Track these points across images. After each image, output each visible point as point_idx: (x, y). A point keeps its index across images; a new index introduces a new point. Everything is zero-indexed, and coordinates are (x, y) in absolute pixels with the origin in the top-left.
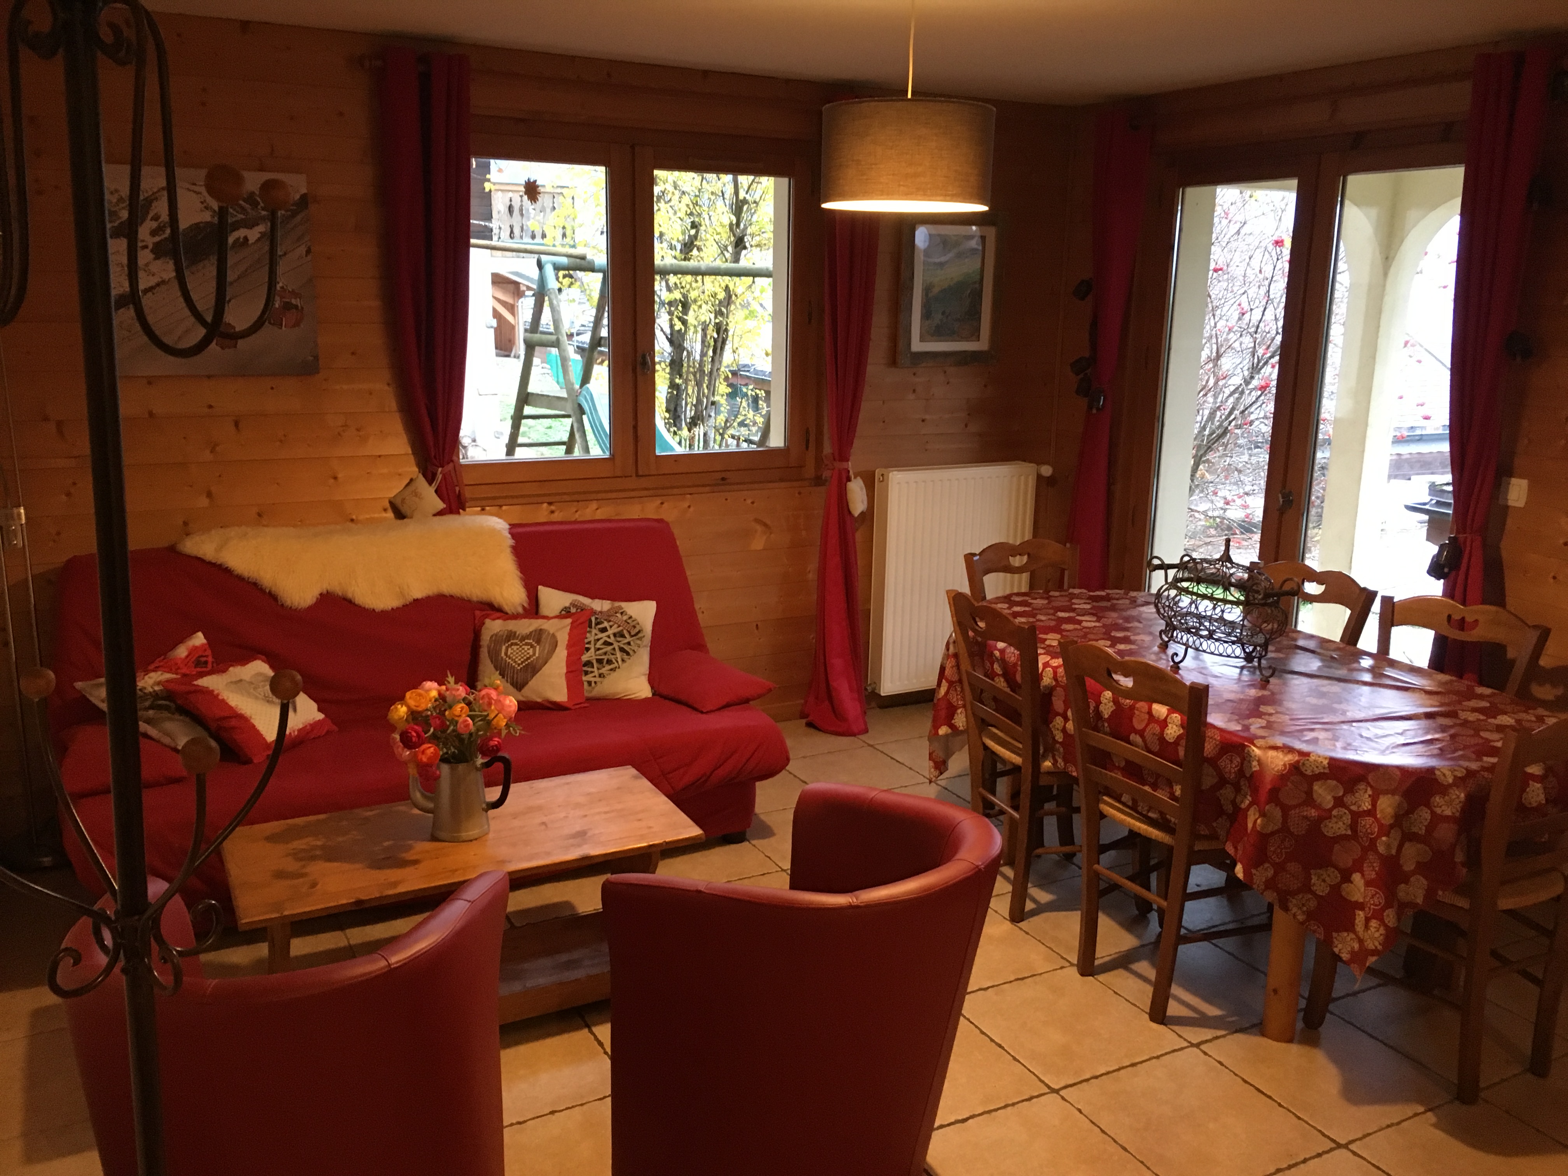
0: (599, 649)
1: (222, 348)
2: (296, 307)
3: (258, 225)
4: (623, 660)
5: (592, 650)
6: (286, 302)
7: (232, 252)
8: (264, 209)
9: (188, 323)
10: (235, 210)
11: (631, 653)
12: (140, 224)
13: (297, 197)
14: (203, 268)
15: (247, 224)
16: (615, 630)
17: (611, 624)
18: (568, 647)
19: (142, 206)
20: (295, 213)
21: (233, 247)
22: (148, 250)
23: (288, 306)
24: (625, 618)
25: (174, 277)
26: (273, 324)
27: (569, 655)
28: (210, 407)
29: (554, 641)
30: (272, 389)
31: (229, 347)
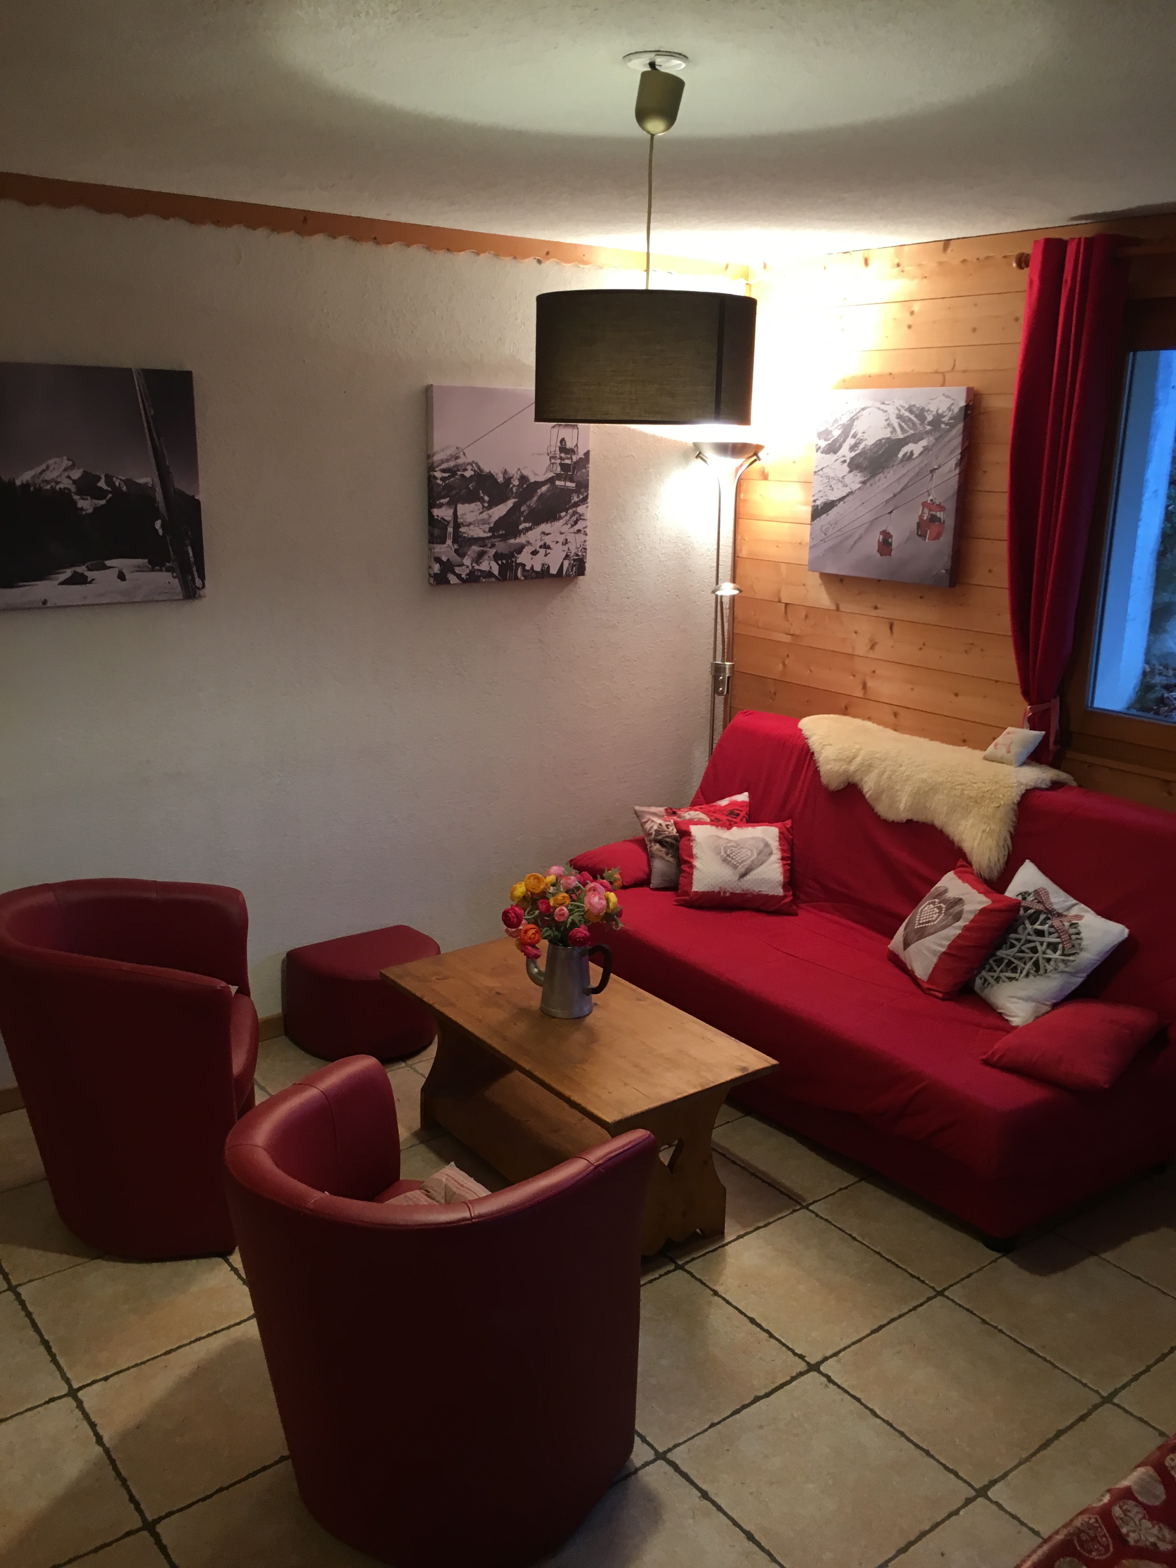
0: (1022, 952)
1: (881, 555)
2: (939, 519)
3: (923, 439)
4: (1027, 975)
5: (1016, 949)
6: (932, 516)
7: (900, 466)
8: (930, 424)
9: (862, 530)
10: (908, 426)
11: (1042, 971)
12: (844, 441)
13: (956, 410)
14: (879, 480)
15: (915, 439)
16: (1053, 939)
17: (1052, 930)
18: (966, 929)
19: (848, 425)
20: (952, 426)
21: (902, 461)
22: (846, 464)
23: (933, 519)
24: (1072, 931)
25: (859, 489)
26: (920, 536)
27: (959, 936)
28: (876, 608)
29: (958, 917)
30: (921, 597)
31: (886, 555)
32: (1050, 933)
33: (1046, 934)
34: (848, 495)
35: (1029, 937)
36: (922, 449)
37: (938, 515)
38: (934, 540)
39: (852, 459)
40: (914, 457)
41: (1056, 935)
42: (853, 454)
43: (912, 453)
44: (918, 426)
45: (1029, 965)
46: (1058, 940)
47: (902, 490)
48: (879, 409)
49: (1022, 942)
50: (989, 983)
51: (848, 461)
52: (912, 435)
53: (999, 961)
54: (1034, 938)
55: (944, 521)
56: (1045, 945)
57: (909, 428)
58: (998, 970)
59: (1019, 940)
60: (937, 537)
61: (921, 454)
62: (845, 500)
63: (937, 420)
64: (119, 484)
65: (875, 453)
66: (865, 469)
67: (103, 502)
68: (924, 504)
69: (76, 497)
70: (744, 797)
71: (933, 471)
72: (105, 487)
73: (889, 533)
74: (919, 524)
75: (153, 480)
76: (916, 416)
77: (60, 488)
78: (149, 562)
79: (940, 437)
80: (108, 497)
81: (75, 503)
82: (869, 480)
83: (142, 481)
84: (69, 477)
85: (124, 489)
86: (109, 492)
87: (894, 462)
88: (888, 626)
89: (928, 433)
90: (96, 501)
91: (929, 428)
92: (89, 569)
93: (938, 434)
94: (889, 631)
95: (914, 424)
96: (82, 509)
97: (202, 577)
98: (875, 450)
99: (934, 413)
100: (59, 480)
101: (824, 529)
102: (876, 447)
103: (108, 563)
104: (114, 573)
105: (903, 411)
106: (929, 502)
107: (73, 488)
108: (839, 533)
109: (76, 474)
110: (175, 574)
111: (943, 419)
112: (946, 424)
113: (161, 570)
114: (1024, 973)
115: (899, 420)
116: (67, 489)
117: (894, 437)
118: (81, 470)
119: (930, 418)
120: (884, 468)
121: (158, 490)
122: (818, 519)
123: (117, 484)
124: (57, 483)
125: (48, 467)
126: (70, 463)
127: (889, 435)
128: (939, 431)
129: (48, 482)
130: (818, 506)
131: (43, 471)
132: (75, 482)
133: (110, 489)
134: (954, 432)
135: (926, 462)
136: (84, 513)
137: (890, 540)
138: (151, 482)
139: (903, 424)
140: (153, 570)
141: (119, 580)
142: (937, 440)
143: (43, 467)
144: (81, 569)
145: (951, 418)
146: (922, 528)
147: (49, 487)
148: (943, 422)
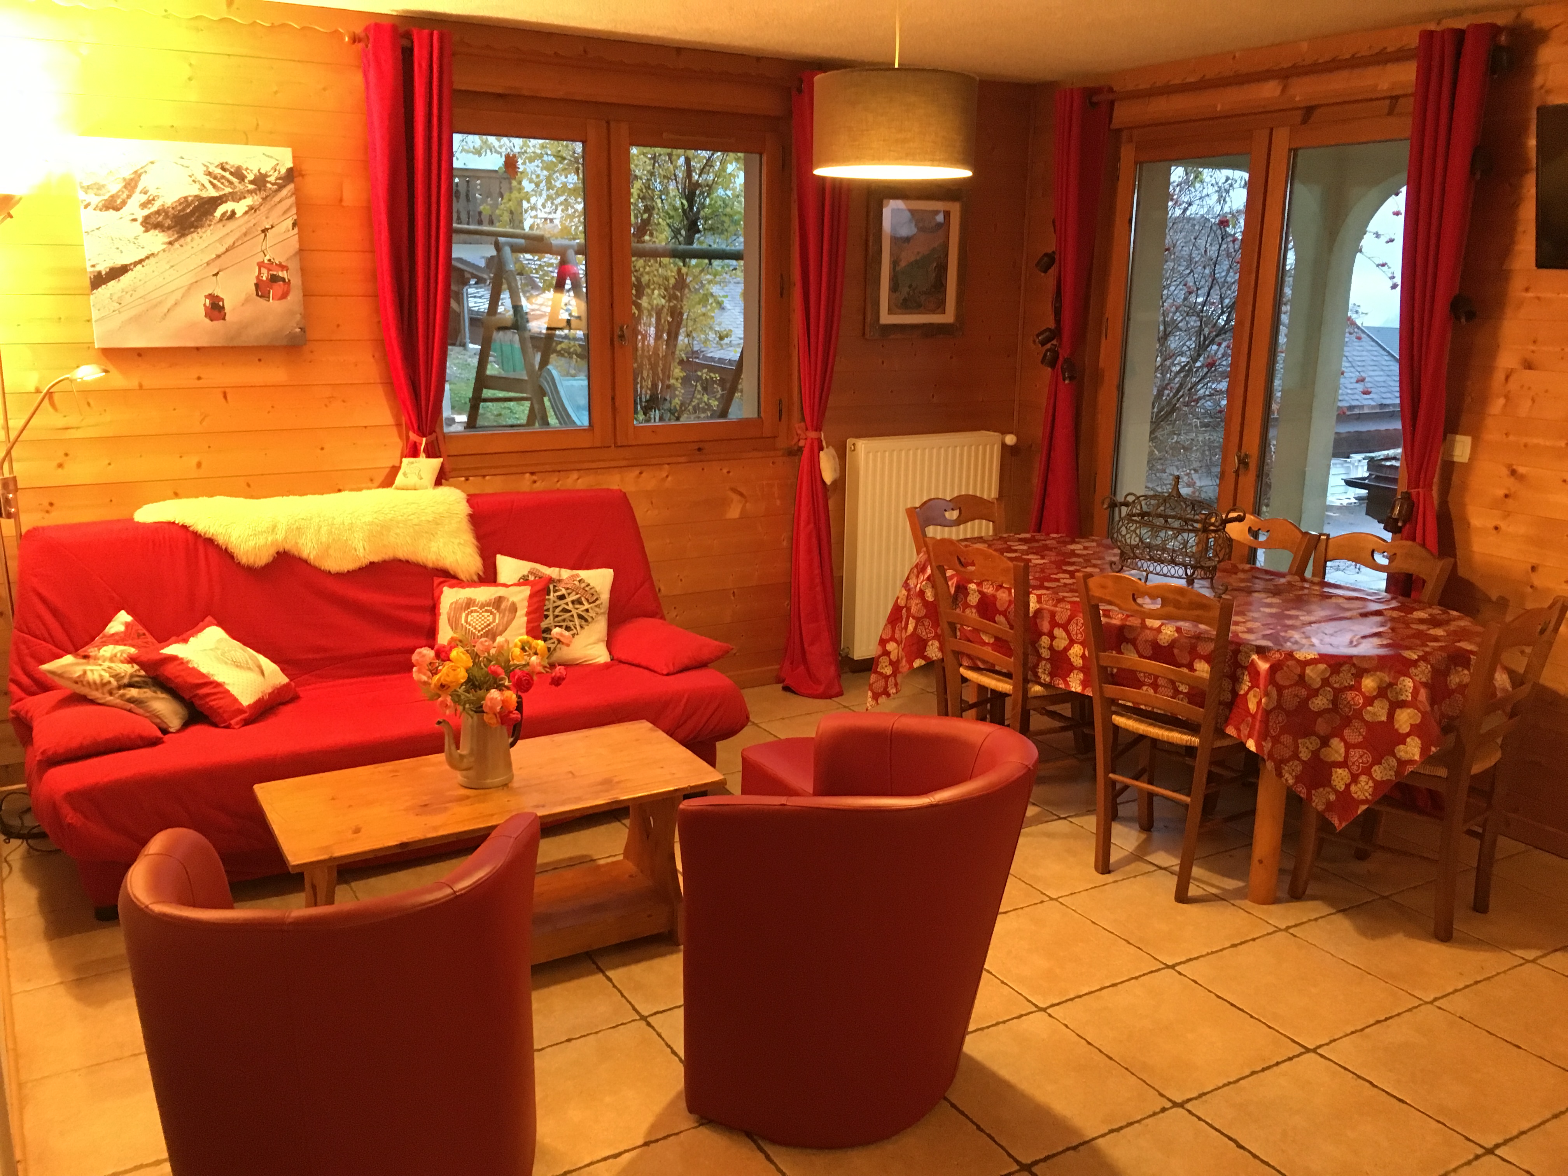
1: (212, 320)
2: (283, 279)
3: (245, 198)
4: (582, 627)
6: (272, 276)
7: (220, 225)
8: (251, 182)
9: (178, 295)
10: (222, 183)
12: (129, 197)
13: (283, 171)
14: (192, 241)
15: (236, 197)
16: (574, 597)
17: (569, 591)
18: (528, 614)
19: (132, 180)
20: (281, 187)
21: (221, 220)
22: (138, 223)
23: (274, 279)
25: (164, 250)
26: (261, 297)
27: (528, 622)
28: (199, 378)
29: (514, 609)
30: (260, 360)
31: (217, 319)
33: (566, 596)
34: (147, 258)
36: (247, 209)
37: (281, 274)
38: (280, 299)
39: (147, 217)
40: (237, 216)
42: (146, 212)
43: (233, 213)
44: (236, 184)
45: (576, 621)
47: (227, 250)
48: (177, 163)
51: (140, 220)
52: (230, 193)
54: (559, 602)
55: (289, 280)
57: (225, 186)
62: (143, 264)
63: (260, 181)
65: (180, 211)
66: (169, 228)
68: (261, 265)
71: (264, 231)
73: (217, 296)
74: (257, 285)
76: (231, 174)
79: (267, 197)
82: (176, 240)
87: (211, 221)
88: (221, 394)
89: (250, 192)
91: (251, 187)
93: (264, 194)
94: (222, 399)
95: (231, 183)
98: (179, 208)
99: (256, 171)
101: (115, 298)
102: (180, 204)
105: (212, 169)
106: (266, 261)
108: (142, 301)
111: (268, 179)
112: (273, 184)
115: (208, 178)
117: (204, 194)
119: (251, 177)
120: (196, 227)
122: (103, 286)
127: (196, 192)
128: (265, 190)
130: (99, 272)
134: (285, 192)
135: (253, 222)
137: (221, 304)
139: (215, 182)
142: (263, 199)
145: (277, 179)
146: (261, 289)
148: (270, 182)
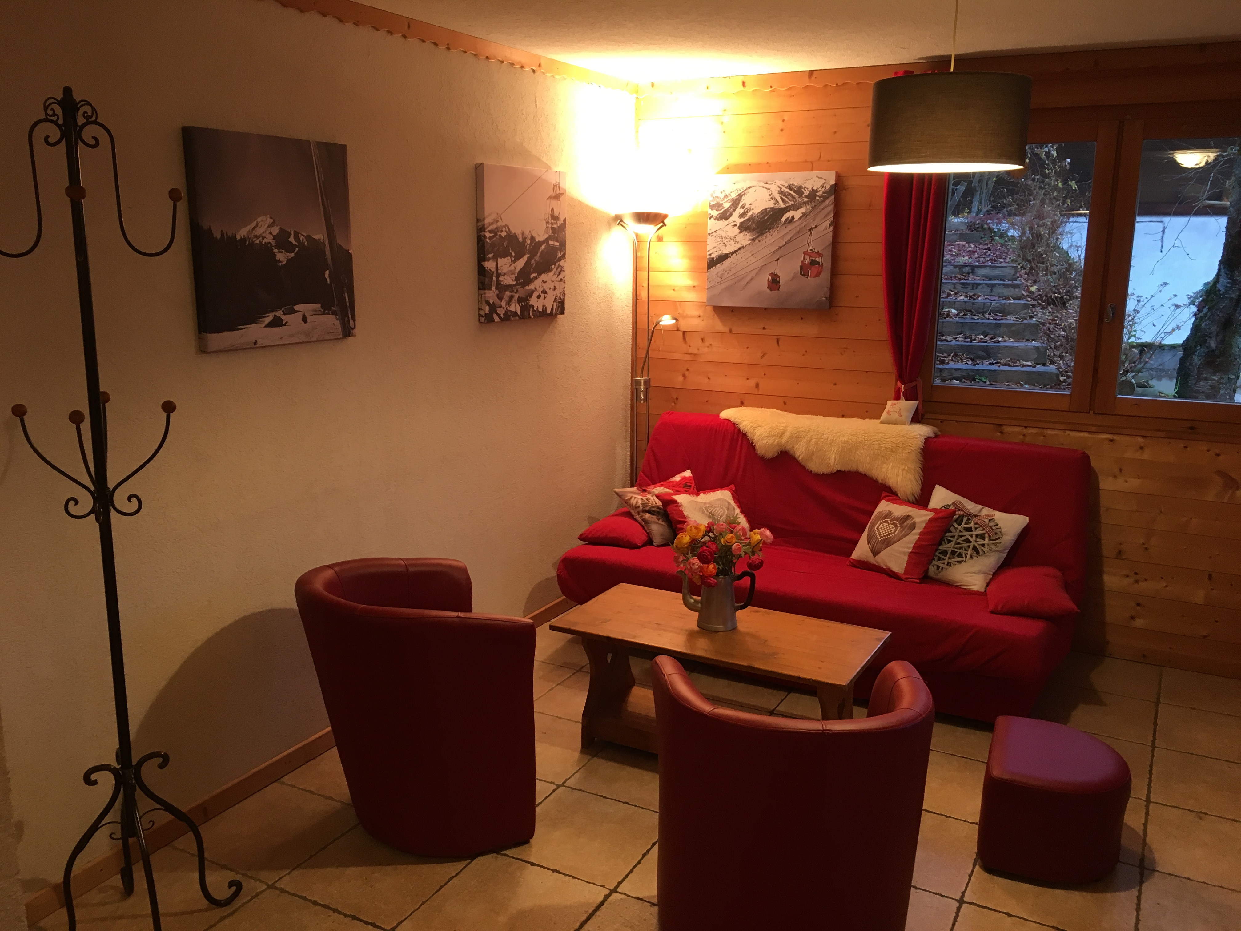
0: (959, 543)
1: (771, 290)
2: (819, 262)
3: (801, 207)
5: (953, 543)
6: (812, 260)
7: (784, 227)
8: (806, 197)
9: (753, 274)
10: (788, 199)
11: (981, 553)
12: (734, 210)
13: (828, 187)
14: (766, 238)
15: (796, 207)
16: (979, 532)
17: (977, 526)
18: (921, 534)
19: (736, 200)
20: (825, 198)
21: (785, 223)
22: (737, 227)
23: (813, 263)
24: (991, 524)
25: (749, 244)
26: (803, 275)
27: (919, 539)
28: (764, 328)
29: (913, 527)
30: (802, 319)
31: (775, 290)
32: (976, 528)
33: (973, 529)
34: (739, 249)
35: (961, 534)
36: (801, 215)
37: (817, 259)
38: (815, 277)
39: (742, 223)
40: (795, 220)
41: (981, 528)
42: (742, 220)
43: (793, 218)
44: (797, 198)
45: (970, 551)
46: (984, 532)
47: (786, 244)
48: (763, 187)
49: (956, 538)
50: (942, 568)
51: (738, 225)
52: (792, 205)
53: (945, 553)
54: (964, 533)
55: (822, 264)
56: (974, 537)
57: (790, 200)
58: (947, 558)
59: (953, 537)
60: (818, 275)
61: (800, 218)
62: (737, 253)
63: (813, 194)
64: (303, 239)
65: (761, 218)
66: (754, 230)
67: (292, 255)
68: (805, 253)
69: (276, 250)
70: (688, 473)
71: (811, 230)
72: (294, 243)
73: (777, 274)
74: (801, 267)
75: (323, 235)
76: (795, 192)
77: (265, 243)
78: (321, 307)
79: (815, 206)
80: (296, 251)
81: (274, 255)
82: (757, 237)
83: (316, 237)
84: (271, 233)
85: (306, 243)
86: (297, 246)
87: (778, 224)
88: (776, 340)
89: (805, 203)
90: (288, 254)
91: (806, 200)
92: (285, 314)
93: (813, 204)
94: (776, 344)
95: (793, 197)
96: (279, 261)
97: (354, 320)
98: (761, 216)
99: (810, 189)
100: (264, 235)
101: (719, 275)
102: (762, 214)
103: (296, 308)
104: (299, 316)
105: (783, 188)
106: (809, 251)
107: (273, 242)
108: (733, 277)
109: (276, 231)
110: (337, 317)
111: (818, 194)
112: (820, 197)
113: (328, 314)
114: (968, 556)
115: (780, 195)
116: (269, 243)
117: (777, 207)
118: (279, 227)
119: (806, 193)
120: (770, 229)
121: (327, 243)
122: (714, 267)
123: (301, 240)
124: (264, 238)
125: (257, 224)
126: (272, 220)
127: (772, 206)
128: (814, 202)
129: (257, 237)
130: (713, 258)
131: (255, 228)
132: (275, 237)
133: (296, 243)
134: (827, 202)
135: (805, 223)
136: (280, 264)
137: (778, 280)
138: (322, 238)
139: (784, 198)
140: (324, 314)
141: (303, 323)
142: (813, 208)
143: (254, 224)
144: (279, 313)
145: (823, 193)
146: (804, 270)
147: (258, 241)
148: (818, 196)
